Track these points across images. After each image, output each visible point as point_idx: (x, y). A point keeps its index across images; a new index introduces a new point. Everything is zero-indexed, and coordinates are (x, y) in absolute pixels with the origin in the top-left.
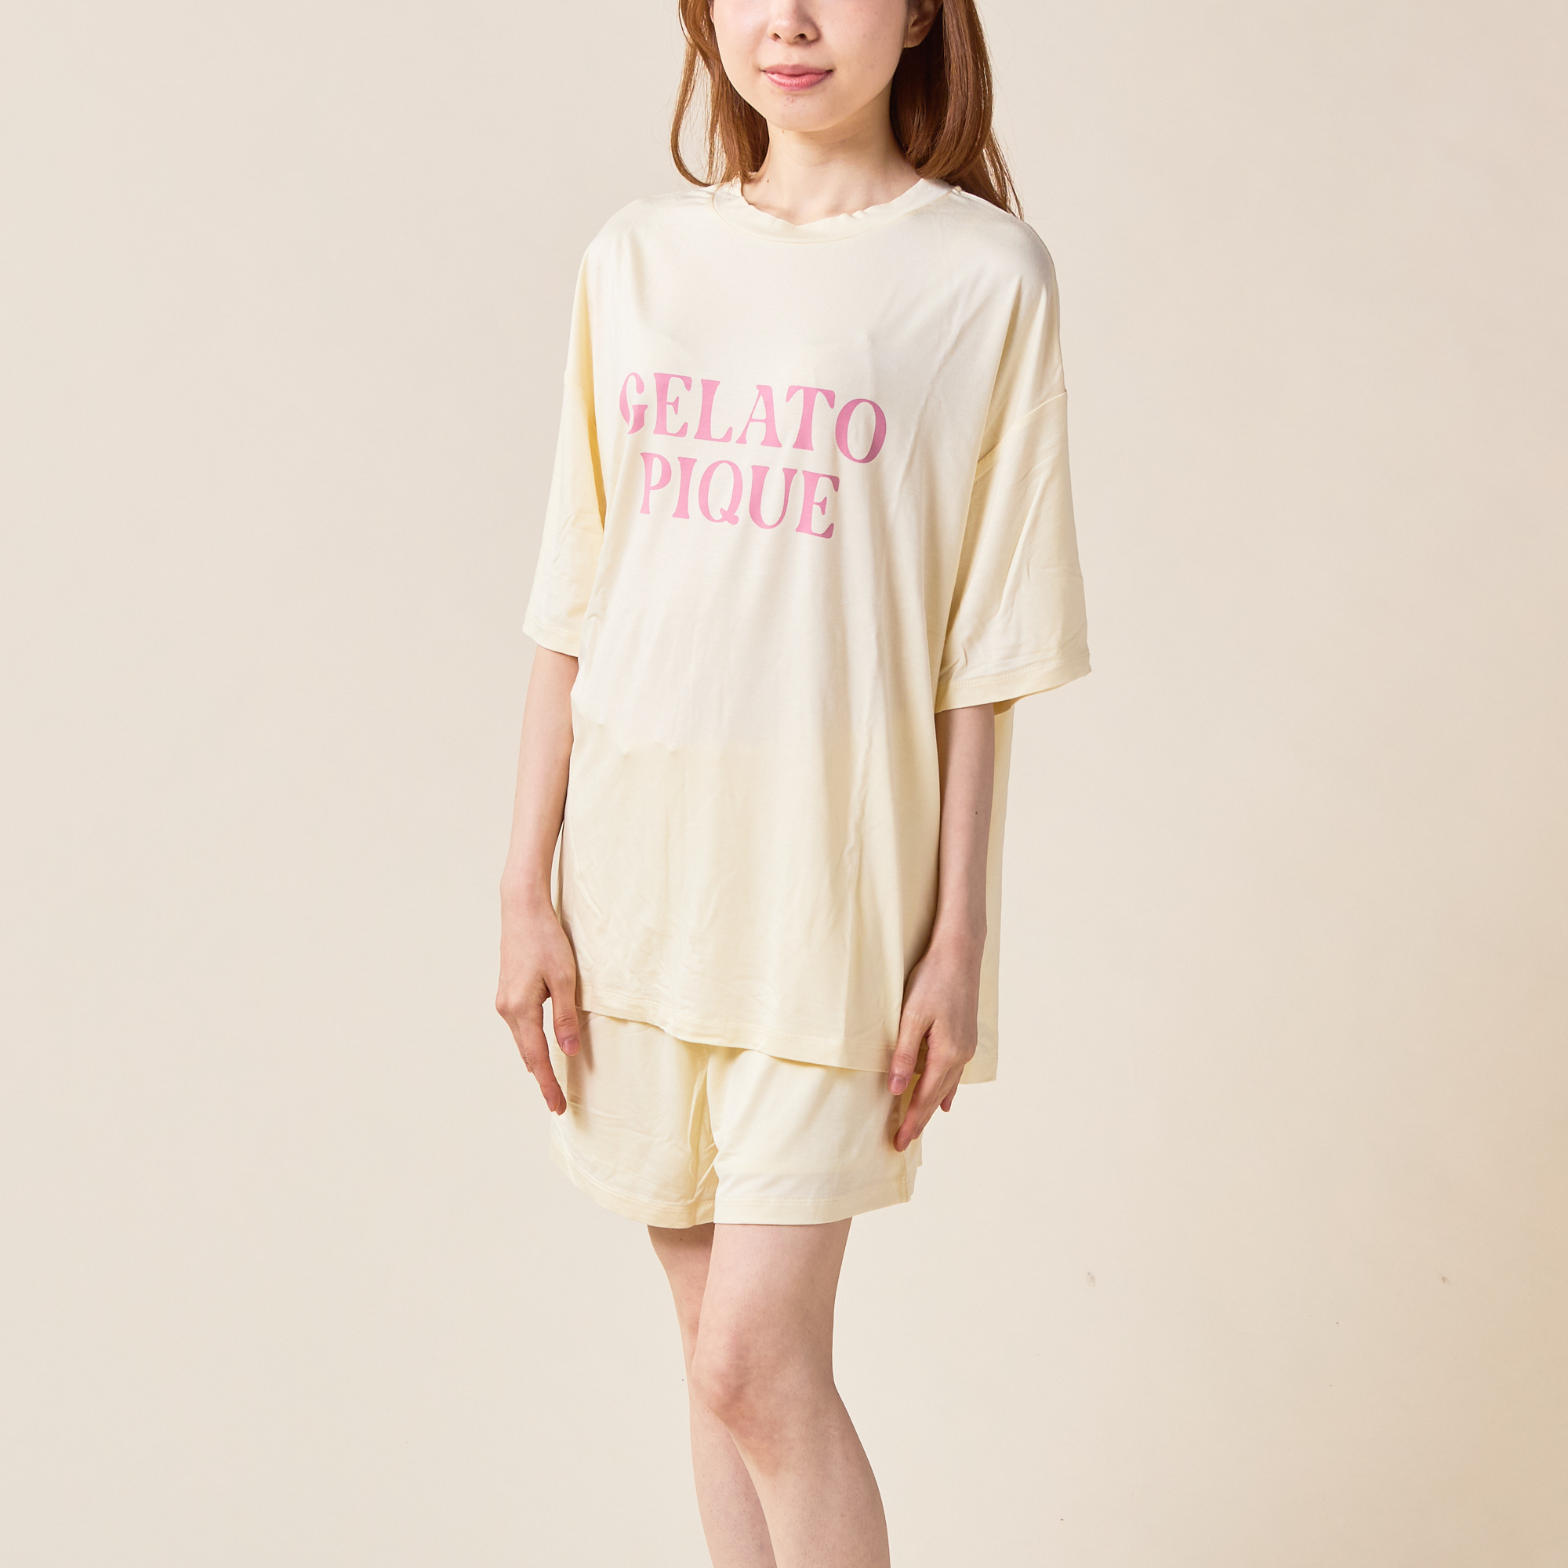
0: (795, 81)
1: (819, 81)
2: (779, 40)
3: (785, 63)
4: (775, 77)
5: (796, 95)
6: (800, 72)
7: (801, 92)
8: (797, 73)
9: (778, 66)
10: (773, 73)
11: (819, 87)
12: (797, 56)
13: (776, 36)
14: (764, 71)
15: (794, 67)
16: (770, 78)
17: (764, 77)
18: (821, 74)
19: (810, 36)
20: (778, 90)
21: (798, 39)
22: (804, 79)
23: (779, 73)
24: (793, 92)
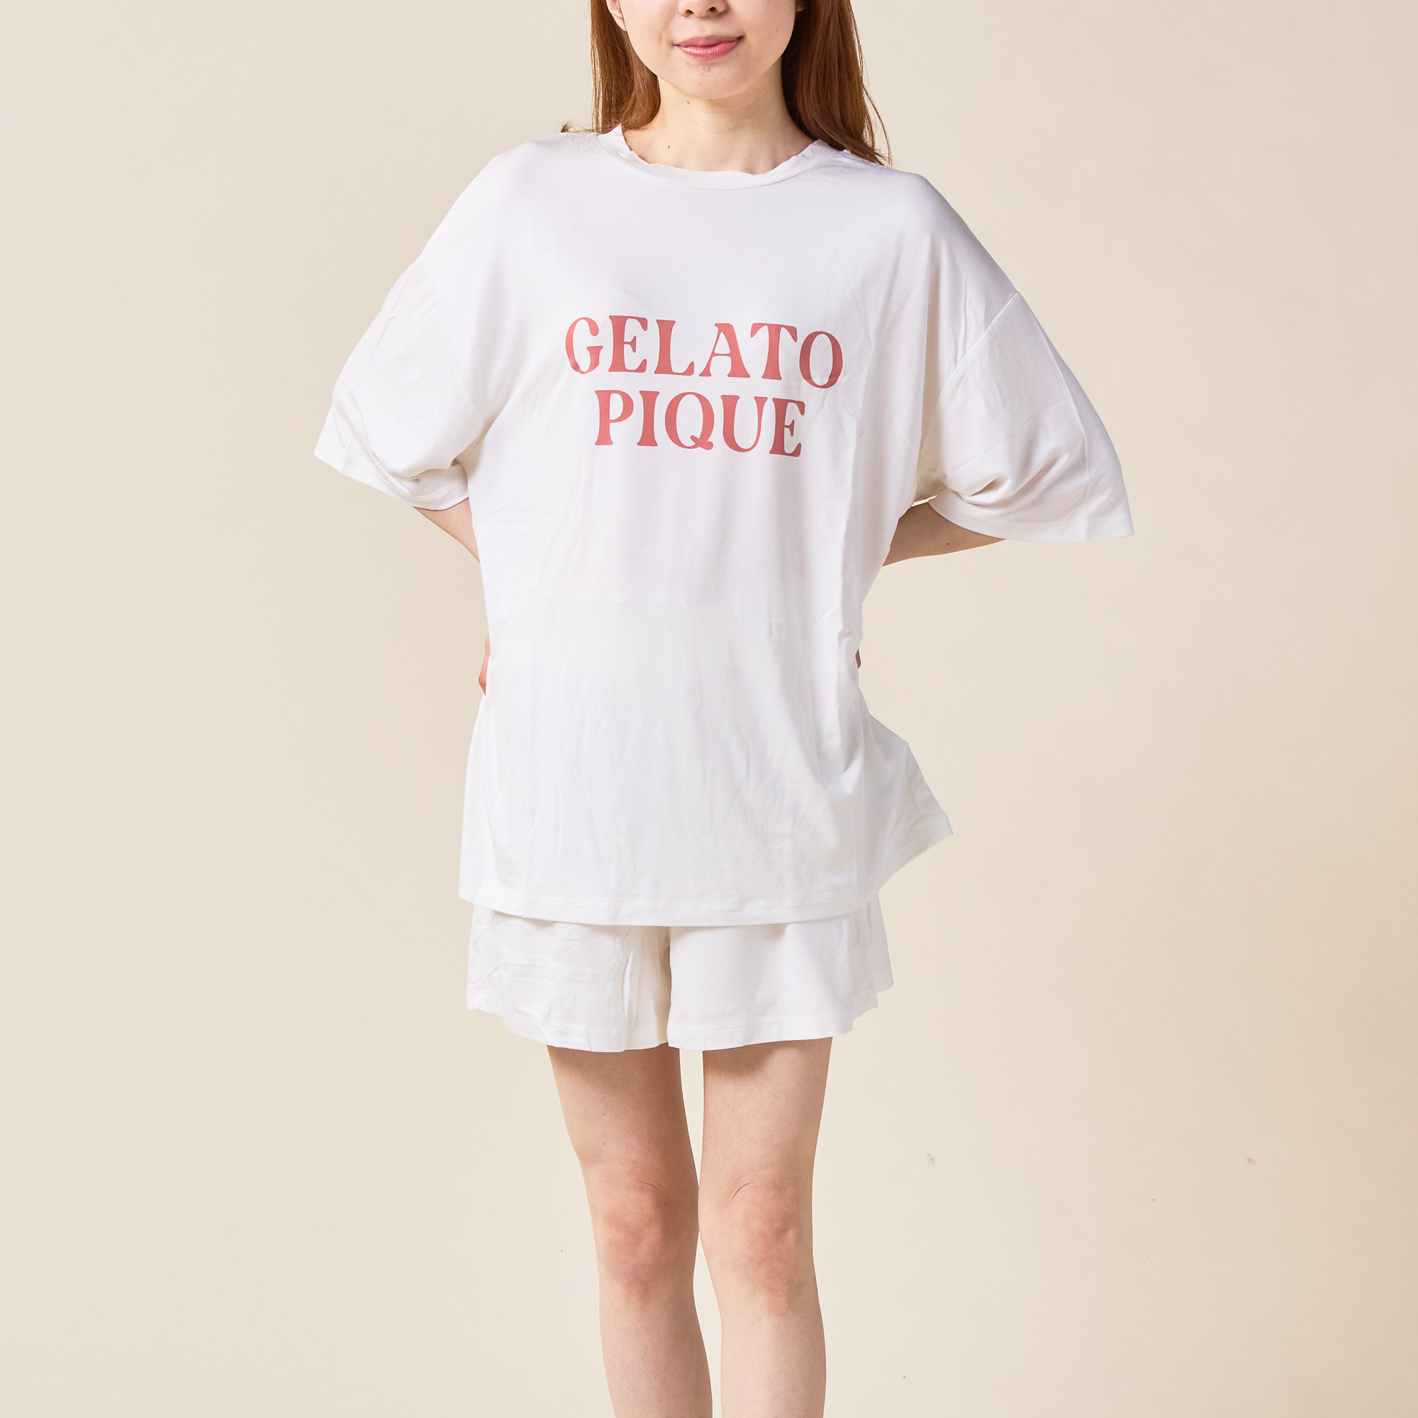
0: (709, 51)
1: (732, 48)
2: (692, 16)
3: (699, 35)
4: (688, 50)
5: (712, 64)
6: (714, 42)
7: (717, 60)
8: (711, 43)
9: (692, 39)
10: (687, 47)
11: (733, 53)
12: (710, 29)
13: (689, 12)
14: (678, 45)
15: (708, 38)
16: (686, 52)
17: (677, 50)
18: (733, 41)
19: (720, 8)
20: (692, 60)
21: (710, 13)
22: (717, 49)
23: (694, 46)
24: (707, 62)
